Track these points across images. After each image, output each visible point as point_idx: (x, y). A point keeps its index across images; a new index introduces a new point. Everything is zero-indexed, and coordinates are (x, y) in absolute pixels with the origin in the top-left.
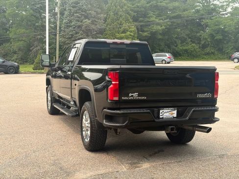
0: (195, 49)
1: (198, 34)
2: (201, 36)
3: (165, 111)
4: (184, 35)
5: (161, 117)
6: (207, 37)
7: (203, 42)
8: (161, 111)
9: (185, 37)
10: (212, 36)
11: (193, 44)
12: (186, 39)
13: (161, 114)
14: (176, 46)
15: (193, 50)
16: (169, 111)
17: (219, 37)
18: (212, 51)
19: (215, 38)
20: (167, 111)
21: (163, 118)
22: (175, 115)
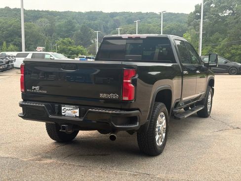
3: (67, 108)
5: (63, 114)
8: (63, 108)
13: (63, 111)
16: (71, 108)
20: (69, 108)
21: (65, 115)
22: (78, 115)
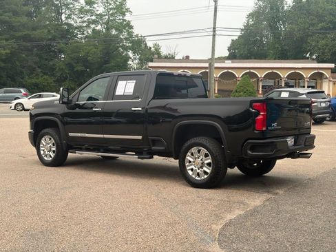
0: (48, 83)
1: (51, 63)
2: (54, 65)
4: (30, 63)
6: (64, 67)
7: (58, 74)
9: (34, 66)
10: (70, 66)
11: (45, 77)
12: (34, 69)
14: (22, 78)
15: (46, 84)
17: (80, 68)
18: (72, 86)
19: (76, 69)
